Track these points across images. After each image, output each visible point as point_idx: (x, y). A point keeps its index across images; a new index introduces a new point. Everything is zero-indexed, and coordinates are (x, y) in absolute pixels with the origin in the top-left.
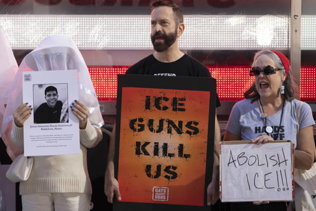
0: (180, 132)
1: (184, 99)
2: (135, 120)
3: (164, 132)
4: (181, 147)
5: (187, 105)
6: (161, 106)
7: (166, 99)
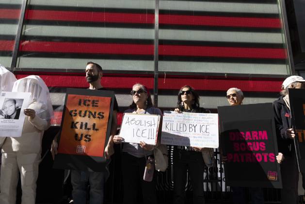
0: (94, 117)
1: (98, 101)
2: (73, 111)
3: (87, 117)
4: (94, 125)
5: (100, 104)
6: (87, 104)
7: (89, 101)
